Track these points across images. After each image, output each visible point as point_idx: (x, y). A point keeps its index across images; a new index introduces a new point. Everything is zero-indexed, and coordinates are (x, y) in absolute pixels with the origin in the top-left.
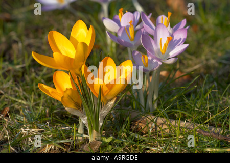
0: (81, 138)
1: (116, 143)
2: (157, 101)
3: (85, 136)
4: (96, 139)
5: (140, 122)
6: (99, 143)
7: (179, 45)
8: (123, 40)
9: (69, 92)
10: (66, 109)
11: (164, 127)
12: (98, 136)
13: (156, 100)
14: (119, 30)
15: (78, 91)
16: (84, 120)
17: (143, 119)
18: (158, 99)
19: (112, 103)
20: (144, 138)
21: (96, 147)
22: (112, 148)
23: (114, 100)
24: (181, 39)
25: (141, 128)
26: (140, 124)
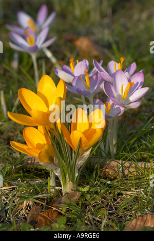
0: (53, 190)
1: (92, 192)
2: (116, 146)
3: (57, 188)
4: (72, 189)
5: (106, 168)
6: (78, 194)
7: (137, 89)
8: (82, 90)
9: (46, 147)
10: (41, 163)
11: (131, 170)
12: (74, 187)
13: (116, 144)
14: (73, 79)
15: (53, 145)
16: (57, 172)
17: (109, 164)
18: (117, 143)
19: (88, 153)
20: (115, 183)
21: (75, 198)
22: (91, 197)
23: (90, 150)
24: (138, 83)
25: (109, 174)
26: (107, 170)
